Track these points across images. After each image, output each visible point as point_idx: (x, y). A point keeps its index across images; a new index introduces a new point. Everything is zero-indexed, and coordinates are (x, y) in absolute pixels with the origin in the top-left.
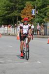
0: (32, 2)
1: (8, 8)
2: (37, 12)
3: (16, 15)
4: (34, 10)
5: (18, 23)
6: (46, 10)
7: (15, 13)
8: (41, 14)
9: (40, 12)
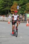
0: (17, 2)
1: (3, 5)
2: (20, 8)
3: (8, 9)
4: (18, 6)
5: (9, 14)
6: (25, 6)
7: (7, 8)
8: (22, 9)
9: (22, 8)
